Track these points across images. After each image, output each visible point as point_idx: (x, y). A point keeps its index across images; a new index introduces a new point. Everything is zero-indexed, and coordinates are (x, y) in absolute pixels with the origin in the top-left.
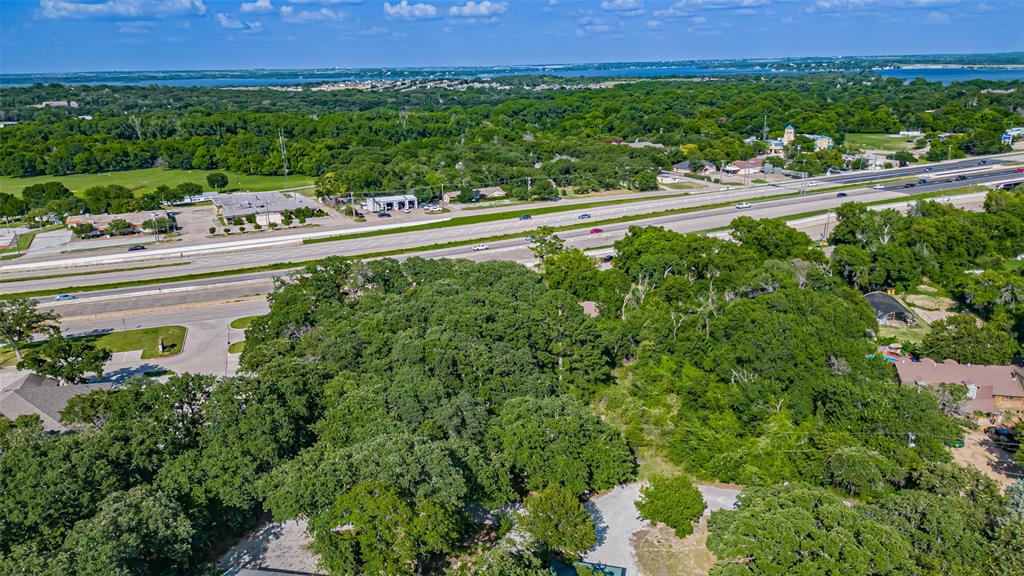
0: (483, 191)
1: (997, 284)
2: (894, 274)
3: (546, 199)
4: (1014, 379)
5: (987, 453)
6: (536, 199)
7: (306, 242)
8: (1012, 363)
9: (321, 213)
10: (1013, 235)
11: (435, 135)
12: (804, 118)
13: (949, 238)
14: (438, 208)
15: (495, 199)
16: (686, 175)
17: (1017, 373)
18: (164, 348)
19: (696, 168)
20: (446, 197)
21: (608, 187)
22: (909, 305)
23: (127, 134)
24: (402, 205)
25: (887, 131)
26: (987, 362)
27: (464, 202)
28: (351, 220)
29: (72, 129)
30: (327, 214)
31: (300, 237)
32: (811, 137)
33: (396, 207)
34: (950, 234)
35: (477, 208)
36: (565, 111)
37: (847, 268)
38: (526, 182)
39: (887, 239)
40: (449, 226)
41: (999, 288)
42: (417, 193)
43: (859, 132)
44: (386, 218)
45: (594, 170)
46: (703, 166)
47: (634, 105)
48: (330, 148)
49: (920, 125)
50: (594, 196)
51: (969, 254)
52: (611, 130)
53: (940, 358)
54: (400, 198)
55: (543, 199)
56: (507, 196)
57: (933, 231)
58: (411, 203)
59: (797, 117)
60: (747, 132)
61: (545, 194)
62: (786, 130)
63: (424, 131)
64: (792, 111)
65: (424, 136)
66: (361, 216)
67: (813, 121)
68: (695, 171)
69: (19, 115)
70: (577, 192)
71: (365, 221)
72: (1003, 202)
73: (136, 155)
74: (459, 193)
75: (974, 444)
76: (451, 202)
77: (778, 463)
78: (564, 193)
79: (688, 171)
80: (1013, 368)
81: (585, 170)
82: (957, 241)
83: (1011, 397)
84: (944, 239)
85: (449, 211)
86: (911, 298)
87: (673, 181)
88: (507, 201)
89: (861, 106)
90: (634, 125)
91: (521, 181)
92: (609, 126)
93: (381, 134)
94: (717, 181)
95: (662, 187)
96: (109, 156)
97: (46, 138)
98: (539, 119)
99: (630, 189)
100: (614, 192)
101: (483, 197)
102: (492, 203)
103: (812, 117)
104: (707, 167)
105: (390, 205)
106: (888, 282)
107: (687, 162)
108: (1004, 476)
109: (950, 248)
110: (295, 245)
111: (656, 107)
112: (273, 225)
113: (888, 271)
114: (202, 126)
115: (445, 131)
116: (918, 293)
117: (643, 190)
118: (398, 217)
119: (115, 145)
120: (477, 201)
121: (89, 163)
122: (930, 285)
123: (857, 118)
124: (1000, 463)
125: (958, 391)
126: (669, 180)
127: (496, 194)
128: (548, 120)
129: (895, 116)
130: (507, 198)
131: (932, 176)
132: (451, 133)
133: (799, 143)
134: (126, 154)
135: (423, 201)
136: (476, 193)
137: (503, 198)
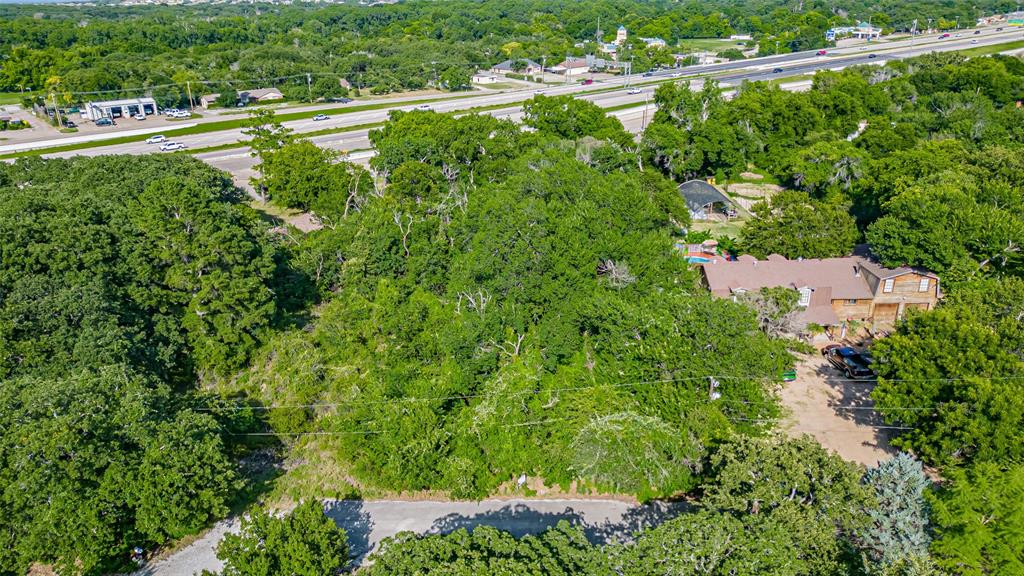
0: (253, 93)
1: (830, 159)
2: (713, 157)
3: (334, 101)
4: (858, 275)
5: (828, 387)
6: (321, 102)
8: (856, 253)
9: (20, 125)
10: (843, 112)
11: (227, 40)
12: (639, 24)
13: (775, 115)
14: (186, 113)
15: (269, 102)
16: (507, 76)
17: (861, 267)
19: (519, 66)
20: (204, 101)
21: (413, 86)
22: (731, 195)
24: (134, 110)
25: (719, 35)
26: (822, 255)
27: (227, 106)
28: (56, 131)
30: (29, 127)
32: (645, 40)
33: (126, 114)
34: (776, 110)
35: (241, 113)
36: (389, 18)
37: (659, 153)
38: (306, 79)
39: (705, 117)
40: (192, 133)
41: (832, 163)
42: (156, 95)
43: (692, 37)
44: (109, 127)
45: (394, 67)
46: (524, 65)
47: (466, 11)
48: (84, 55)
49: (750, 29)
50: (394, 97)
51: (797, 134)
52: (440, 36)
53: (762, 252)
54: (133, 102)
55: (330, 101)
56: (286, 99)
57: (757, 106)
58: (148, 107)
59: (633, 22)
60: (581, 37)
61: (330, 92)
62: (619, 32)
63: (212, 35)
64: (627, 16)
65: (211, 42)
66: (73, 125)
67: (649, 26)
68: (517, 71)
70: (374, 93)
71: (77, 131)
72: (831, 82)
74: (219, 95)
75: (808, 373)
76: (209, 107)
77: (508, 446)
78: (358, 95)
79: (510, 72)
80: (854, 260)
81: (383, 67)
82: (784, 118)
83: (855, 300)
84: (769, 115)
85: (200, 116)
86: (733, 187)
87: (490, 81)
88: (283, 105)
89: (695, 10)
90: (463, 31)
91: (301, 78)
92: (438, 32)
93: (157, 39)
94: (539, 81)
95: (476, 87)
98: (361, 26)
99: (438, 89)
100: (418, 92)
101: (253, 101)
102: (264, 106)
103: (647, 23)
104: (530, 66)
105: (116, 110)
106: (707, 168)
107: (509, 62)
108: (852, 422)
109: (776, 128)
111: (489, 14)
113: (705, 153)
115: (238, 36)
116: (741, 181)
117: (454, 90)
118: (125, 125)
120: (245, 105)
122: (755, 172)
123: (690, 22)
124: (846, 400)
125: (785, 299)
126: (486, 80)
127: (270, 97)
128: (371, 28)
129: (726, 20)
130: (286, 101)
131: (761, 68)
132: (246, 38)
133: (630, 43)
135: (168, 106)
136: (244, 96)
137: (280, 101)
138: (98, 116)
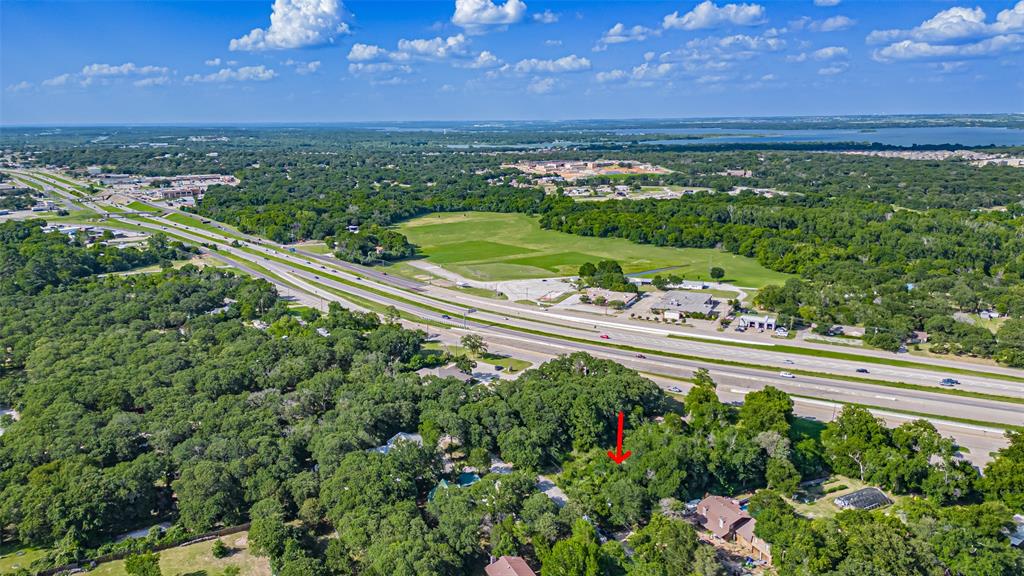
0: (847, 329)
6: (880, 348)
7: (670, 336)
9: (714, 318)
14: (788, 334)
15: (850, 337)
18: (511, 370)
23: (723, 219)
24: (761, 325)
27: (820, 334)
29: (692, 209)
31: (667, 332)
33: (757, 326)
35: (821, 342)
38: (874, 331)
44: (739, 332)
50: (945, 358)
54: (763, 321)
55: (883, 348)
56: (863, 338)
58: (769, 325)
66: (727, 326)
69: (701, 182)
70: (932, 351)
71: (724, 331)
73: (708, 239)
76: (812, 331)
78: (917, 349)
85: (792, 339)
88: (859, 342)
96: (689, 237)
97: (672, 215)
100: (977, 360)
101: (842, 335)
102: (844, 340)
105: (752, 323)
110: (662, 337)
112: (665, 320)
114: (768, 220)
118: (748, 334)
119: (698, 229)
120: (832, 336)
121: (676, 240)
127: (854, 334)
134: (702, 237)
136: (837, 329)
137: (859, 338)
138: (742, 324)
